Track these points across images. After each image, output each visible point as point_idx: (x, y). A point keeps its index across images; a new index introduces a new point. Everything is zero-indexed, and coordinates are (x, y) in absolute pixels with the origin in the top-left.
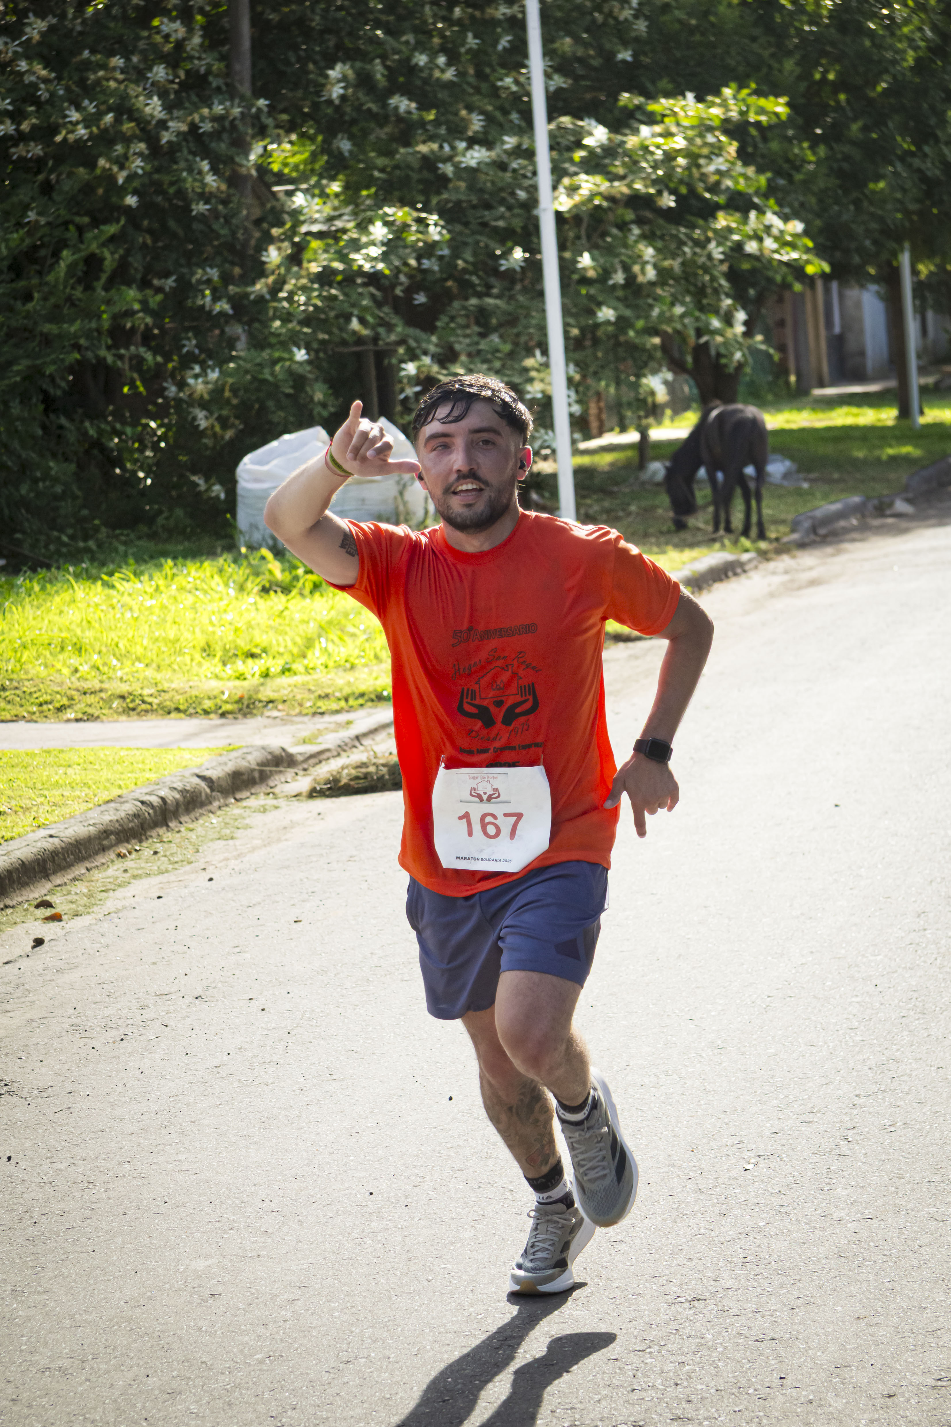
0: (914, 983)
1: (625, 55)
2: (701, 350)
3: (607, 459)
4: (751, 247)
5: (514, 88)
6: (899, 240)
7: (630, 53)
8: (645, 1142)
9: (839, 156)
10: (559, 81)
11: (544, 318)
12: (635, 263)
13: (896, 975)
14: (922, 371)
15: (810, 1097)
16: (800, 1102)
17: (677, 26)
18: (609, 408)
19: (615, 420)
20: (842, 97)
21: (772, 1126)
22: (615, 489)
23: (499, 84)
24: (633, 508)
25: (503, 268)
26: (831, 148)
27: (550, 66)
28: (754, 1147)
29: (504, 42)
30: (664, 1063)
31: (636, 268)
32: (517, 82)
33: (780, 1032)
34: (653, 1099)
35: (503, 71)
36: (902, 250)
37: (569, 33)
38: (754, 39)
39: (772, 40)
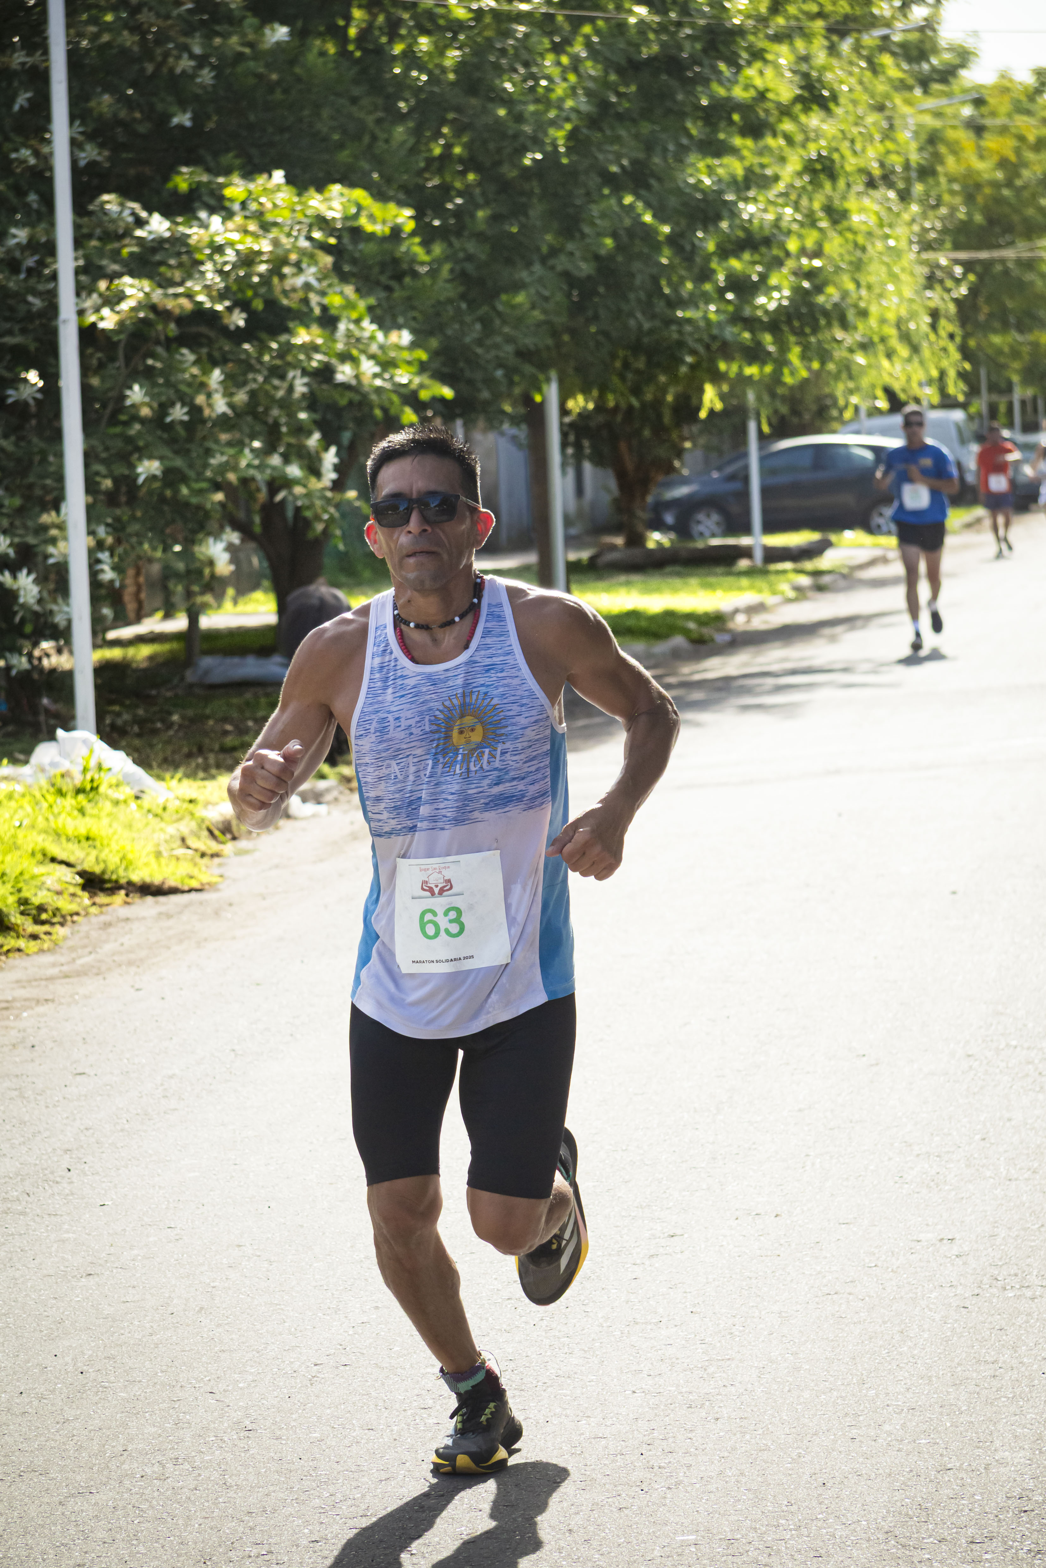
0: (510, 1350)
1: (183, 119)
2: (272, 511)
3: (145, 651)
4: (344, 373)
5: (32, 161)
6: (543, 367)
7: (188, 115)
8: (141, 1549)
9: (461, 255)
10: (90, 153)
11: (61, 467)
12: (198, 392)
13: (486, 1339)
14: (571, 542)
15: (363, 1496)
16: (350, 1502)
17: (252, 81)
18: (151, 585)
19: (158, 601)
20: (471, 177)
21: (311, 1532)
22: (154, 692)
23: (14, 156)
24: (175, 718)
25: (10, 401)
26: (450, 245)
27: (81, 133)
28: (286, 1559)
29: (22, 99)
30: (173, 1448)
31: (200, 399)
32: (36, 153)
33: (328, 1411)
34: (156, 1494)
35: (19, 139)
36: (548, 380)
37: (108, 88)
38: (354, 101)
39: (380, 101)
